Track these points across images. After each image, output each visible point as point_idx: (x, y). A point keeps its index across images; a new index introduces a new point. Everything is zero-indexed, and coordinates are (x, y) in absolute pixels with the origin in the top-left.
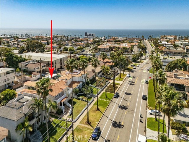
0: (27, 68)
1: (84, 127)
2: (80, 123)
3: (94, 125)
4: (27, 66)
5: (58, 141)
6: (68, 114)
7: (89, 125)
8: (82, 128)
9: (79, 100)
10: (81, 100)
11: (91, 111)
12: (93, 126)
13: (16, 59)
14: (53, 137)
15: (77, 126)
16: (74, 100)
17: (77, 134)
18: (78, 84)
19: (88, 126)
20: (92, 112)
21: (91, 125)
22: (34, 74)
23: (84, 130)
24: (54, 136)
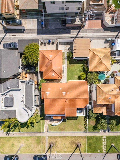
19: (47, 147)
20: (70, 141)
23: (41, 145)
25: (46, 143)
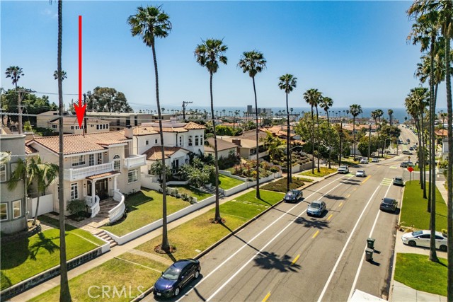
0: (54, 126)
1: (145, 258)
6: (107, 221)
7: (167, 255)
8: (134, 261)
10: (173, 195)
11: (195, 222)
15: (121, 255)
16: (150, 194)
17: (104, 275)
19: (160, 258)
20: (194, 226)
21: (171, 256)
25: (147, 256)
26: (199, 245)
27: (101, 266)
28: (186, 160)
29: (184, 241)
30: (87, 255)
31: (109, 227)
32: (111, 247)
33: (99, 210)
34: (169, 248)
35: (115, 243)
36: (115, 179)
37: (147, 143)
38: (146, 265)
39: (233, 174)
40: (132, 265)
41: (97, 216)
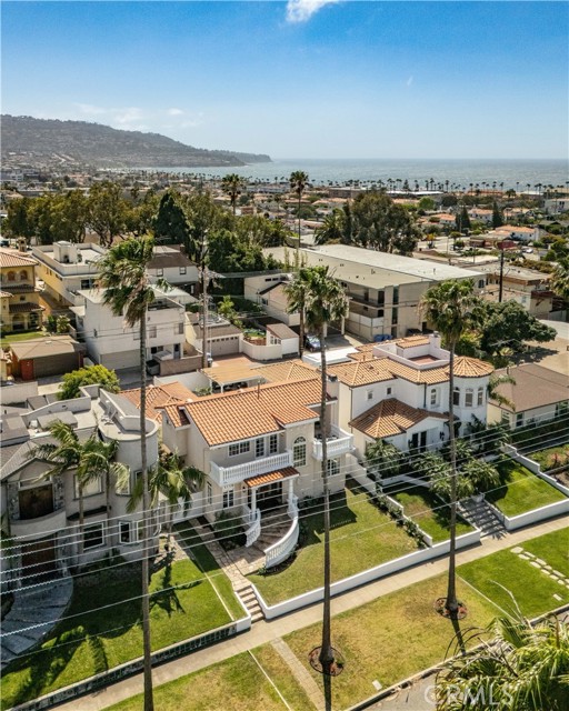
0: (265, 302)
1: (287, 671)
2: (285, 638)
3: (352, 691)
4: (265, 296)
5: (110, 671)
6: (260, 563)
7: (320, 677)
8: (270, 672)
9: (384, 509)
10: (394, 516)
11: (408, 599)
12: (334, 694)
13: (239, 260)
14: (99, 645)
15: (259, 649)
16: (356, 502)
17: (218, 689)
18: (405, 422)
19: (309, 681)
20: (402, 610)
21: (327, 683)
22: (272, 333)
23: (268, 689)
24: (105, 641)
25: (292, 668)
26: (383, 671)
27: (224, 663)
28: (442, 434)
29: (366, 649)
30: (213, 635)
31: (262, 578)
32: (253, 622)
33: (258, 534)
34: (332, 661)
35: (260, 615)
36: (291, 483)
37: (370, 396)
38: (281, 688)
39: (546, 470)
40: (264, 679)
41: (253, 546)
